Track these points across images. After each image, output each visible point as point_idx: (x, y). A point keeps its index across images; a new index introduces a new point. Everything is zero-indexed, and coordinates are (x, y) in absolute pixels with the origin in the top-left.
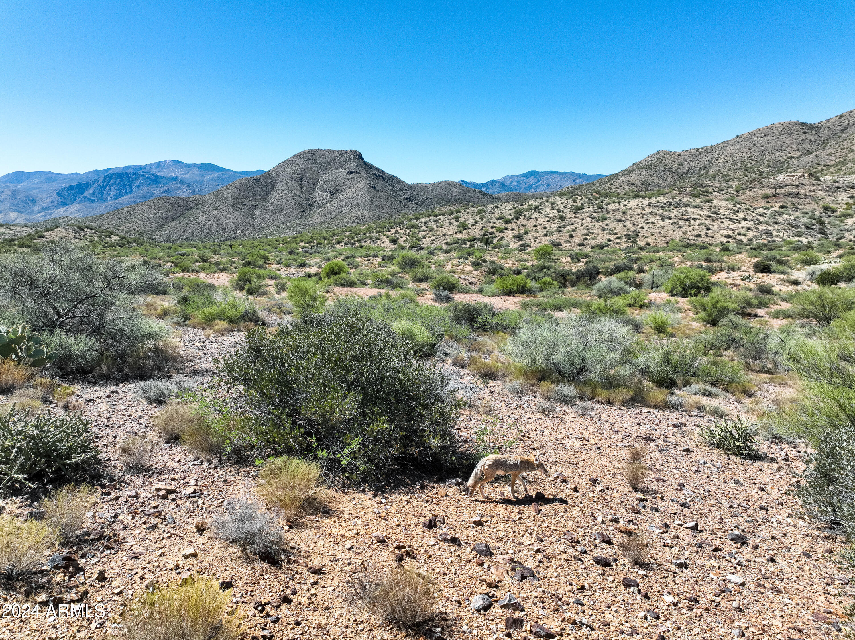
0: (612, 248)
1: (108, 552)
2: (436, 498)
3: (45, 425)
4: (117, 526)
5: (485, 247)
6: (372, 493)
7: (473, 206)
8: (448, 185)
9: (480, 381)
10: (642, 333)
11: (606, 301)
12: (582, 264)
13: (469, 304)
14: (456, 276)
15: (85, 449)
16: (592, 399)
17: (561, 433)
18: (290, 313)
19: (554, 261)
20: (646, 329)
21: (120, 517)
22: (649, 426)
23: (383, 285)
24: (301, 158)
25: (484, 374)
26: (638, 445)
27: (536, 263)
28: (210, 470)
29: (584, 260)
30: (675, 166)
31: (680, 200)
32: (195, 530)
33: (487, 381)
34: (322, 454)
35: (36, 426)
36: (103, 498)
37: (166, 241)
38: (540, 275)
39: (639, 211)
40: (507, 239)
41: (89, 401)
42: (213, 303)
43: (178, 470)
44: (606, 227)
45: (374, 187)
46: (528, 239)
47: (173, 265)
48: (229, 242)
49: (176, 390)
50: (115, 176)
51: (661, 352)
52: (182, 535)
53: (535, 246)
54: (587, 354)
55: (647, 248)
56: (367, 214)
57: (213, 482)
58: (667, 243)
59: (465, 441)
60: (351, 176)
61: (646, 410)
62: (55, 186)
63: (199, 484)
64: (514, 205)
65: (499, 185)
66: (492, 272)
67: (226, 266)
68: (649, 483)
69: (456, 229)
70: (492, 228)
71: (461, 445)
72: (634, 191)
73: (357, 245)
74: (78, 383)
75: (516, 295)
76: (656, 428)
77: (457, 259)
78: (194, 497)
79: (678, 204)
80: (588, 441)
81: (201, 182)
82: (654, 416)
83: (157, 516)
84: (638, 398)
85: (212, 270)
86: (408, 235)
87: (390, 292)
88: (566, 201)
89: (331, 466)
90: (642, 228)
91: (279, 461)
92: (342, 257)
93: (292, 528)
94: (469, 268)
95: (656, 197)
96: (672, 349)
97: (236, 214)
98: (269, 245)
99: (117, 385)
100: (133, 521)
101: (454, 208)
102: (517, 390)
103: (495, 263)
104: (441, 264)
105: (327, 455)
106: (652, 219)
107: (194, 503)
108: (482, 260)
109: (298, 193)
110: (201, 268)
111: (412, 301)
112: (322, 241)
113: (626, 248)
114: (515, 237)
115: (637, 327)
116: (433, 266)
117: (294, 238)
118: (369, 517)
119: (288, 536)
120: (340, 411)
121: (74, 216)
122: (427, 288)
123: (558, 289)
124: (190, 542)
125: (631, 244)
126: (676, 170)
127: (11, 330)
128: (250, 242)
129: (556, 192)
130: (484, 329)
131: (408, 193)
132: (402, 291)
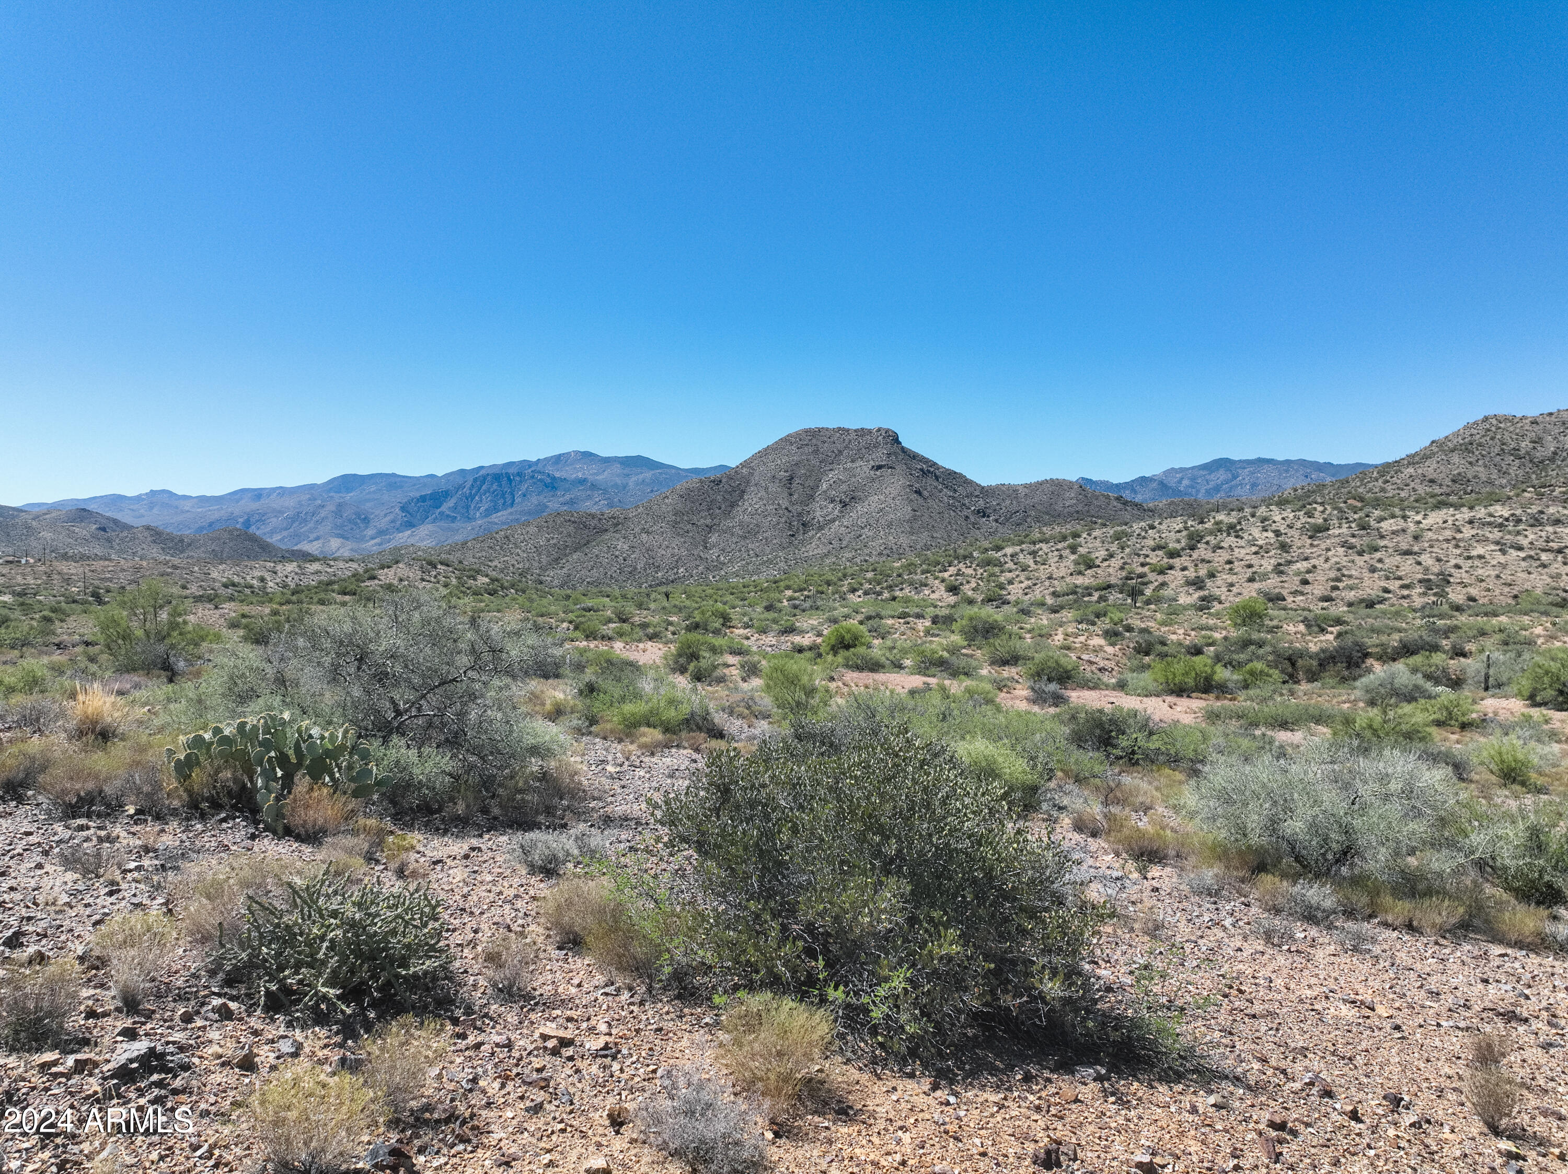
0: (1393, 605)
1: (461, 1147)
2: (1056, 1104)
3: (372, 903)
4: (476, 1099)
5: (1129, 601)
6: (928, 1080)
7: (1105, 525)
8: (1058, 486)
9: (1131, 865)
10: (1471, 781)
11: (1385, 713)
12: (1330, 637)
13: (1101, 711)
14: (1073, 656)
15: (432, 950)
16: (1371, 916)
17: (1310, 986)
18: (766, 716)
19: (1271, 630)
20: (1480, 775)
21: (482, 1083)
22: (1509, 987)
23: (933, 670)
24: (791, 444)
25: (1137, 852)
26: (1488, 1029)
27: (1234, 634)
28: (632, 1007)
29: (1335, 630)
30: (1525, 445)
31: (1542, 512)
32: (607, 1123)
33: (1145, 867)
34: (837, 995)
35: (359, 905)
36: (455, 1044)
37: (562, 586)
38: (1242, 657)
39: (1448, 534)
40: (1172, 586)
41: (435, 863)
42: (637, 696)
43: (577, 1001)
44: (1379, 566)
45: (918, 492)
46: (1216, 587)
47: (572, 627)
48: (663, 589)
49: (576, 852)
50: (489, 478)
51: (1521, 826)
52: (584, 1129)
53: (1231, 600)
54: (1357, 823)
55: (1469, 607)
56: (904, 541)
57: (638, 1031)
58: (1516, 597)
59: (1109, 989)
60: (878, 473)
61: (1496, 950)
62: (401, 496)
63: (614, 1031)
64: (1186, 523)
65: (1155, 485)
66: (1144, 650)
67: (658, 629)
68: (1527, 1118)
69: (1072, 567)
70: (1143, 565)
71: (1101, 997)
72: (1436, 495)
73: (886, 595)
74: (419, 829)
75: (1194, 695)
76: (1527, 992)
77: (1074, 624)
78: (606, 1056)
79: (1537, 520)
80: (1373, 1009)
81: (624, 487)
82: (1517, 965)
83: (542, 1088)
84: (1476, 922)
85: (635, 636)
86: (981, 579)
87: (947, 682)
88: (1291, 515)
89: (852, 1019)
90: (1458, 567)
91: (756, 1001)
92: (860, 617)
93: (780, 1137)
94: (1097, 641)
95: (1485, 507)
96: (1544, 820)
97: (678, 541)
98: (732, 594)
99: (481, 836)
100: (503, 1092)
101: (1067, 529)
102: (1208, 889)
103: (1150, 633)
104: (1044, 632)
105: (844, 996)
106: (1479, 550)
107: (604, 1067)
108: (1124, 626)
109: (785, 503)
110: (618, 633)
111: (989, 701)
112: (825, 587)
113: (1423, 607)
114: (1189, 583)
115: (1460, 769)
116: (1028, 636)
117: (775, 582)
118: (926, 1130)
119: (773, 1153)
120: (871, 913)
121: (422, 545)
122: (1016, 677)
123: (1280, 685)
124: (599, 1145)
125: (1434, 599)
126: (1528, 453)
127: (327, 734)
128: (699, 589)
129: (1270, 499)
130: (1132, 759)
131: (981, 502)
132: (968, 682)
